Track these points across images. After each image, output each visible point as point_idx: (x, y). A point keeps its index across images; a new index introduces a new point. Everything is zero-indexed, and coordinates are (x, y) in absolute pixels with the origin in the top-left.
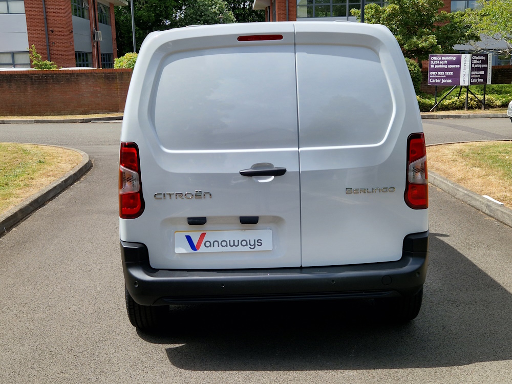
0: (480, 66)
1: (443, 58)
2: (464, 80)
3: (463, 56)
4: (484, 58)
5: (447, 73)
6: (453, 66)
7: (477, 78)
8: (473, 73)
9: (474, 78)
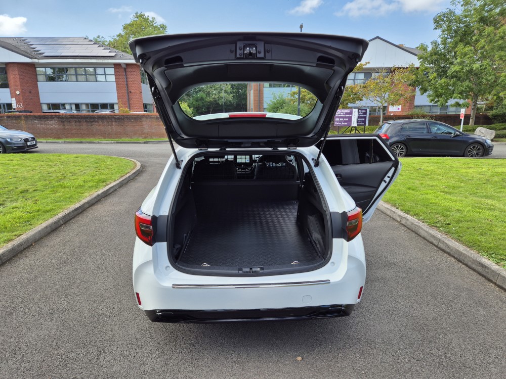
0: (362, 115)
1: (343, 111)
2: (354, 123)
3: (354, 110)
4: (365, 111)
5: (345, 119)
6: (348, 116)
7: (361, 122)
8: (359, 119)
9: (359, 122)
